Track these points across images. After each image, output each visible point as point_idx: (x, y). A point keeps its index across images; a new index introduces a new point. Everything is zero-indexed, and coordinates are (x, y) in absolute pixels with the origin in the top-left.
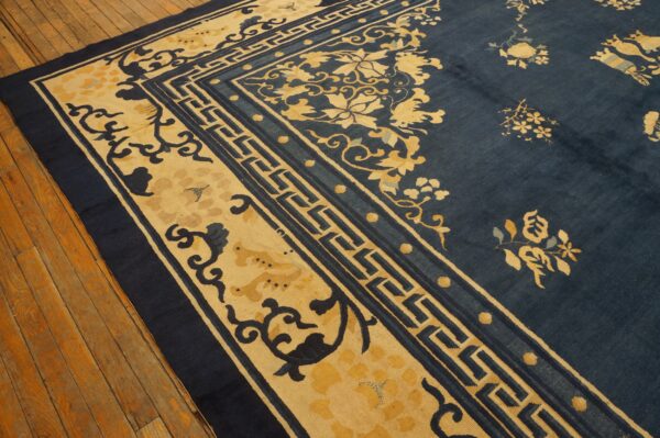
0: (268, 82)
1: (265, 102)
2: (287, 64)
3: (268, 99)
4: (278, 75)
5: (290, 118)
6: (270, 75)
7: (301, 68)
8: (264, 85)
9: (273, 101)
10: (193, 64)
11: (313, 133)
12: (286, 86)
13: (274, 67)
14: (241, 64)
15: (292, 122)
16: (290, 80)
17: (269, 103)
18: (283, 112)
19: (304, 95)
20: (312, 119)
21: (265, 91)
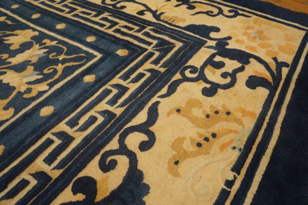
0: (56, 62)
1: (56, 39)
2: (34, 93)
3: (54, 43)
4: (46, 71)
5: (30, 31)
6: (55, 71)
7: (14, 88)
8: (61, 58)
9: (48, 42)
10: (170, 73)
11: (9, 22)
12: (34, 60)
13: (51, 85)
14: (100, 82)
15: (29, 27)
16: (30, 69)
17: (52, 39)
18: (37, 33)
19: (13, 54)
20: (8, 33)
21: (59, 51)
